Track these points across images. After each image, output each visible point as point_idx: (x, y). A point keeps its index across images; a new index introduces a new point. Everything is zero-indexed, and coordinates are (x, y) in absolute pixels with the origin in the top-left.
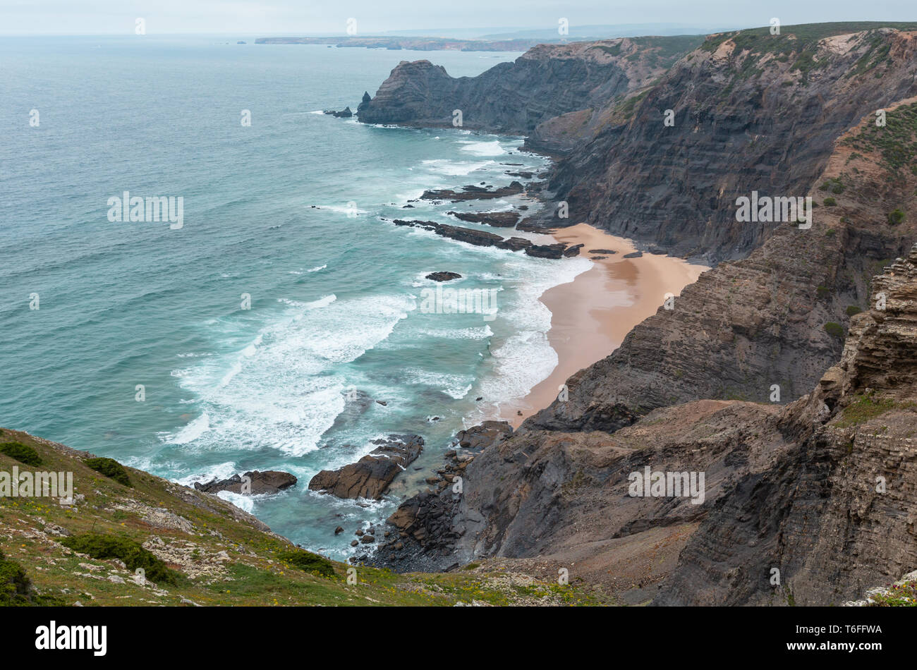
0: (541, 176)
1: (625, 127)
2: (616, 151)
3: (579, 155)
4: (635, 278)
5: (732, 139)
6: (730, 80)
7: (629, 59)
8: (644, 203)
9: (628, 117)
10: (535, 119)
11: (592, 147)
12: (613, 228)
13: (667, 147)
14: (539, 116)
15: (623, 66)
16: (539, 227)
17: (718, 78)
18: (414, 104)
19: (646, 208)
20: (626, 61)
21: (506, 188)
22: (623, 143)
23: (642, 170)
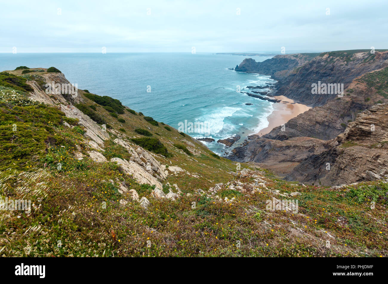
1: (296, 74)
2: (293, 80)
3: (284, 80)
4: (293, 108)
5: (324, 78)
6: (326, 64)
7: (300, 58)
8: (298, 92)
9: (297, 72)
11: (287, 78)
12: (289, 97)
13: (306, 79)
15: (298, 60)
16: (272, 96)
17: (322, 63)
19: (298, 93)
21: (265, 87)
22: (295, 78)
23: (299, 84)
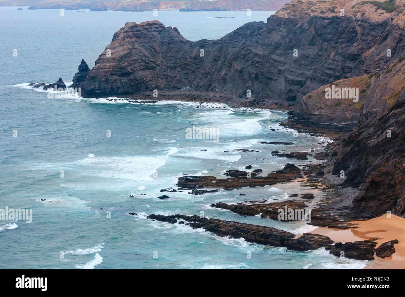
0: (318, 156)
3: (371, 130)
10: (295, 88)
14: (301, 84)
16: (335, 220)
21: (279, 172)
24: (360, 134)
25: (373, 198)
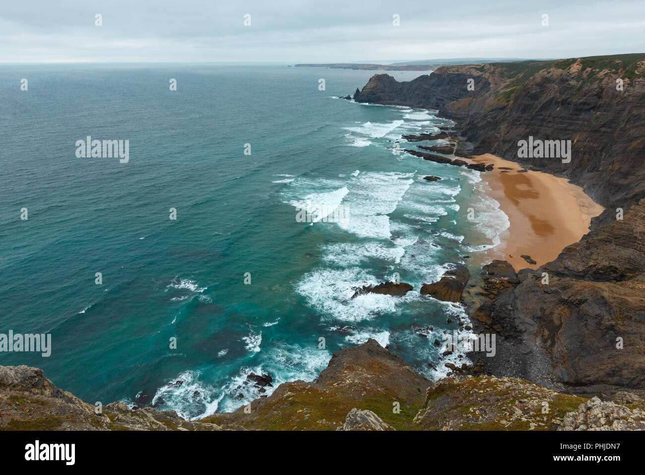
0: (453, 129)
1: (506, 107)
2: (503, 118)
3: (479, 120)
5: (583, 114)
6: (580, 83)
7: (490, 73)
9: (508, 101)
10: (439, 102)
11: (487, 116)
12: (506, 157)
13: (541, 117)
14: (442, 100)
15: (487, 77)
16: (466, 155)
17: (573, 83)
18: (382, 94)
20: (488, 74)
21: (439, 134)
22: (507, 114)
23: (526, 129)
24: (474, 121)
25: (482, 147)
